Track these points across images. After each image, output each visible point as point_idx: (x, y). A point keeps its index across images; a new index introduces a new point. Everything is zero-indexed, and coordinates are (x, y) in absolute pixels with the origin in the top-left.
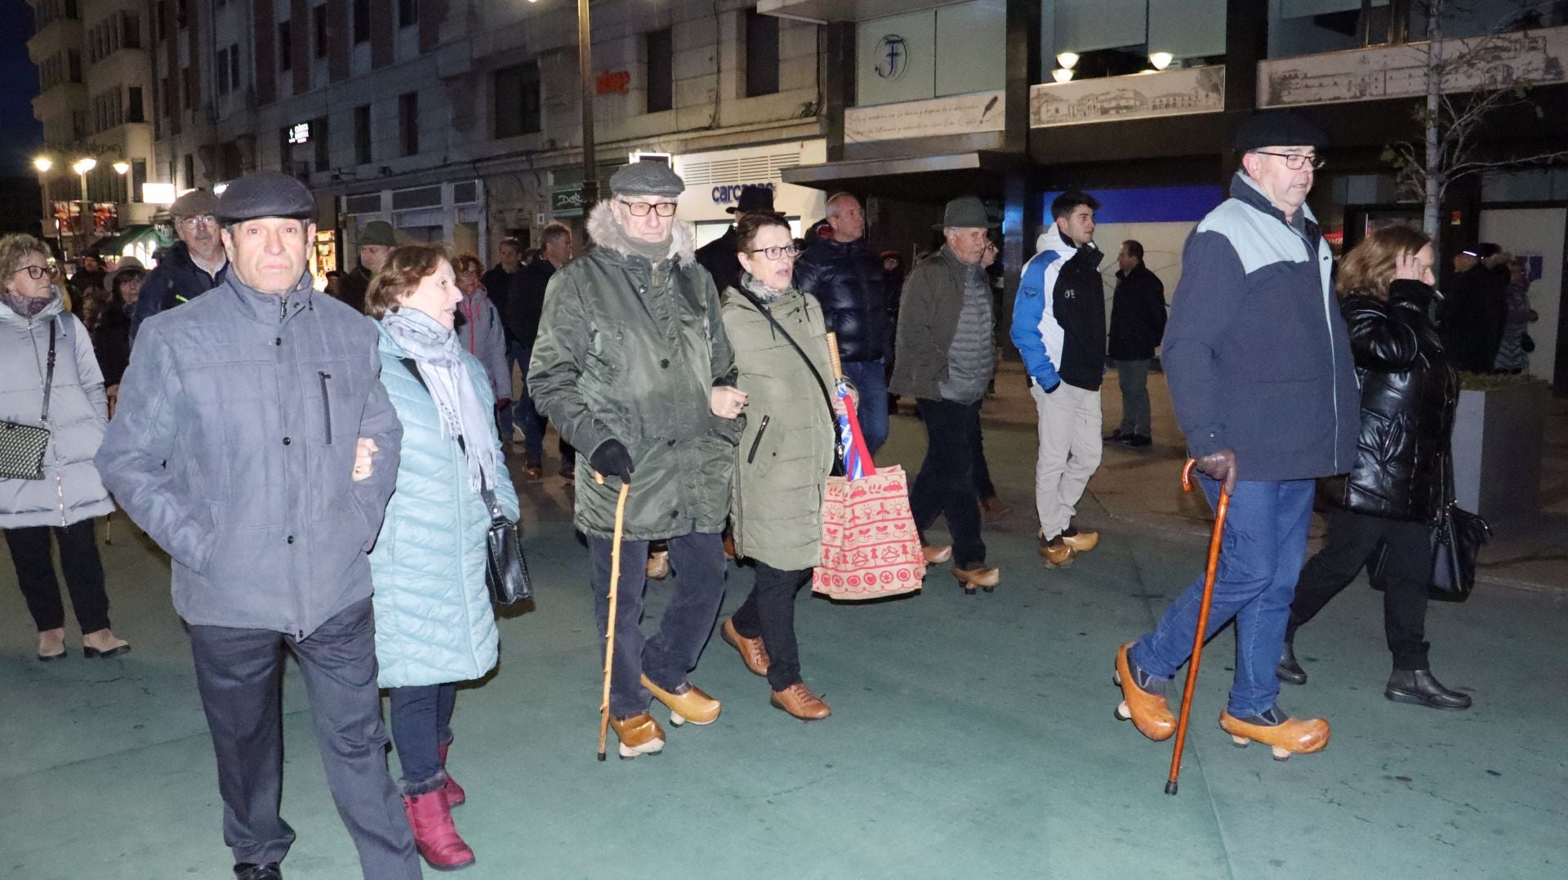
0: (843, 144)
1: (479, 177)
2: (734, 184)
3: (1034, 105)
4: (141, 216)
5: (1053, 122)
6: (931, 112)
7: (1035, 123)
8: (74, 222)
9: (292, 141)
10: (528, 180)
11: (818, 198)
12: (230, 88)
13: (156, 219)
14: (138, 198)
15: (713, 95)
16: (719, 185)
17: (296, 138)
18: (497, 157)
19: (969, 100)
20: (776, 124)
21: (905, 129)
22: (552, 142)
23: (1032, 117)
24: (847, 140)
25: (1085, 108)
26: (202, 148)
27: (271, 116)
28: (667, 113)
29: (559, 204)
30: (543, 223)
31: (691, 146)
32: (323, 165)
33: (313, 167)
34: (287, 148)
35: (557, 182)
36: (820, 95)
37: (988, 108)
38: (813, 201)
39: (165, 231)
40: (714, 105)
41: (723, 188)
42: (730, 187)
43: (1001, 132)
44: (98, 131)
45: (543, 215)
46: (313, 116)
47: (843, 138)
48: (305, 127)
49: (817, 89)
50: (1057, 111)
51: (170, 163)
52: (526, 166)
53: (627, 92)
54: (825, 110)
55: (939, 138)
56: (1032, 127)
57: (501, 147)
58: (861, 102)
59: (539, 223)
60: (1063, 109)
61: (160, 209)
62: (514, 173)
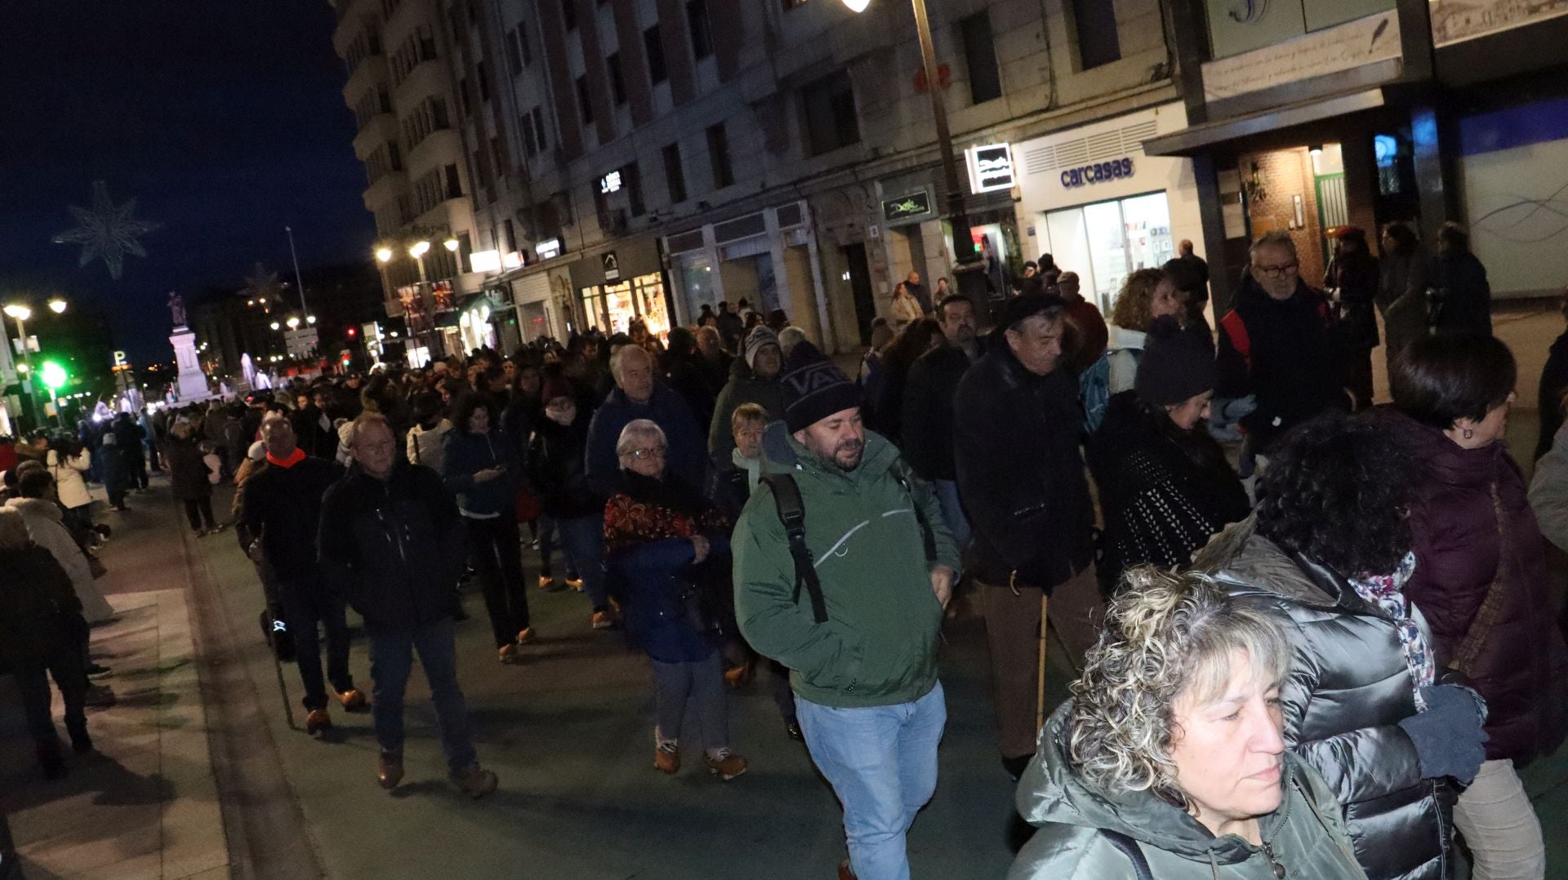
0: (1204, 104)
1: (803, 198)
2: (1084, 165)
3: (1436, 21)
4: (471, 284)
5: (1463, 35)
6: (1306, 50)
7: (1440, 41)
8: (419, 304)
9: (605, 191)
10: (853, 192)
11: (1184, 166)
12: (538, 149)
13: (485, 286)
14: (468, 269)
15: (1047, 74)
16: (1068, 169)
17: (609, 187)
18: (818, 175)
19: (1350, 28)
20: (1124, 94)
21: (1276, 74)
22: (875, 150)
23: (1435, 35)
24: (1209, 98)
25: (1507, 11)
26: (519, 212)
27: (582, 169)
28: (997, 101)
29: (892, 213)
30: (877, 235)
31: (1030, 133)
32: (638, 209)
33: (629, 213)
34: (601, 198)
35: (885, 191)
36: (1170, 54)
37: (1378, 33)
38: (1178, 171)
39: (496, 297)
40: (1049, 84)
41: (1073, 171)
42: (1081, 170)
43: (1398, 59)
44: (423, 212)
45: (876, 227)
46: (622, 163)
47: (1203, 97)
48: (616, 175)
49: (1165, 48)
50: (1468, 21)
51: (492, 231)
52: (852, 179)
53: (949, 85)
54: (1178, 70)
55: (1321, 77)
56: (1438, 46)
57: (821, 164)
58: (1217, 54)
59: (872, 236)
60: (1476, 17)
61: (488, 276)
62: (838, 188)
